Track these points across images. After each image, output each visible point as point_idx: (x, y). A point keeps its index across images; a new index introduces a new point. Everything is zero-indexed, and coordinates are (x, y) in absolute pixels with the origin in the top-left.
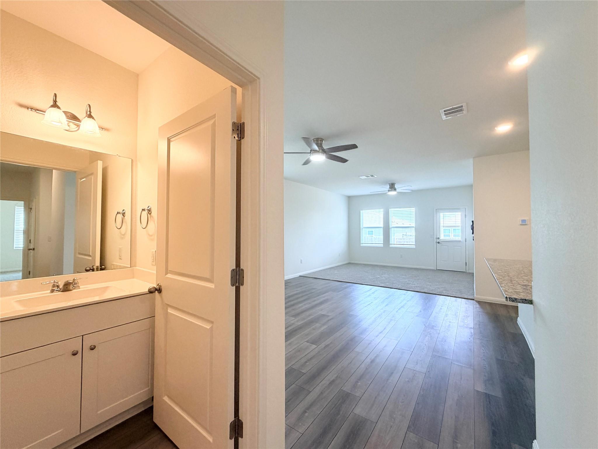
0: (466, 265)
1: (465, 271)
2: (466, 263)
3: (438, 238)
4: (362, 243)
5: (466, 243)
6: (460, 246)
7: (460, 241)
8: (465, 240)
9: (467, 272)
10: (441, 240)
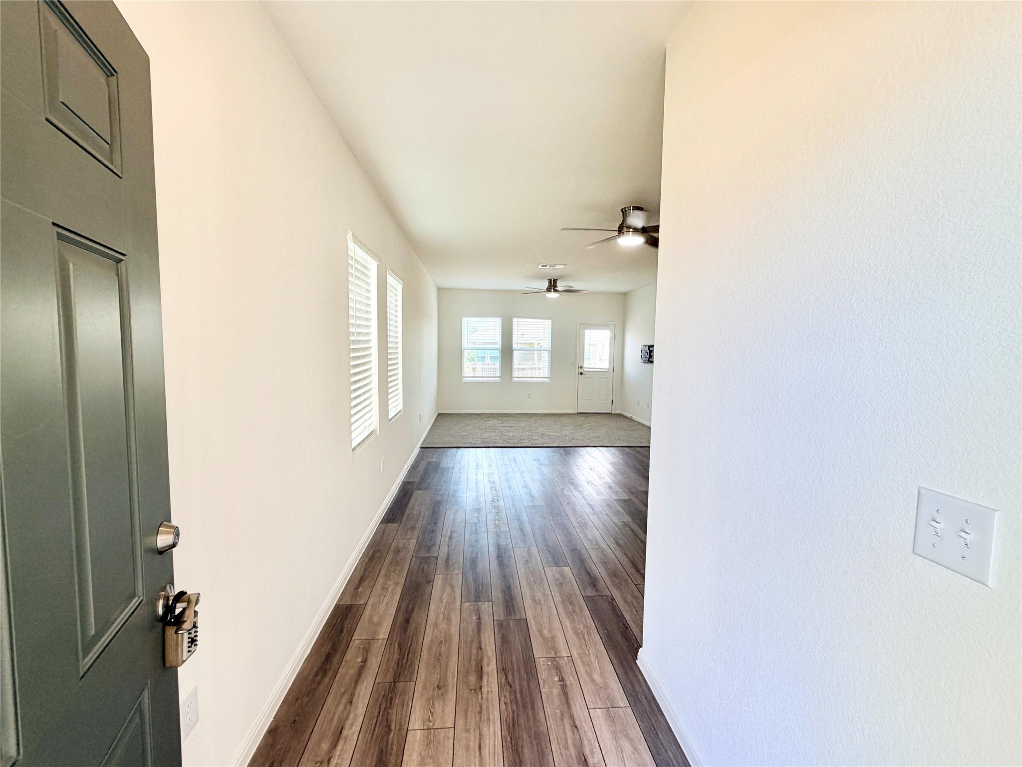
0: (612, 404)
1: (611, 412)
2: (612, 401)
3: (581, 367)
4: (464, 377)
5: (614, 372)
6: (607, 378)
7: (607, 370)
8: (612, 370)
9: (613, 413)
10: (585, 369)
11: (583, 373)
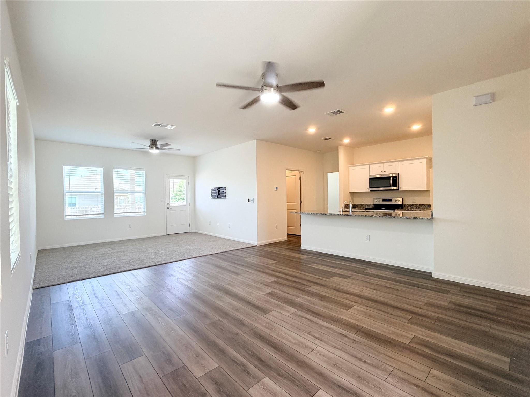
0: (189, 226)
1: (189, 232)
2: (189, 224)
3: (168, 204)
4: (66, 216)
5: (190, 206)
6: (185, 210)
7: (185, 205)
8: (188, 205)
9: (190, 232)
10: (171, 205)
11: (169, 207)
